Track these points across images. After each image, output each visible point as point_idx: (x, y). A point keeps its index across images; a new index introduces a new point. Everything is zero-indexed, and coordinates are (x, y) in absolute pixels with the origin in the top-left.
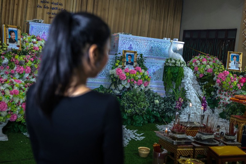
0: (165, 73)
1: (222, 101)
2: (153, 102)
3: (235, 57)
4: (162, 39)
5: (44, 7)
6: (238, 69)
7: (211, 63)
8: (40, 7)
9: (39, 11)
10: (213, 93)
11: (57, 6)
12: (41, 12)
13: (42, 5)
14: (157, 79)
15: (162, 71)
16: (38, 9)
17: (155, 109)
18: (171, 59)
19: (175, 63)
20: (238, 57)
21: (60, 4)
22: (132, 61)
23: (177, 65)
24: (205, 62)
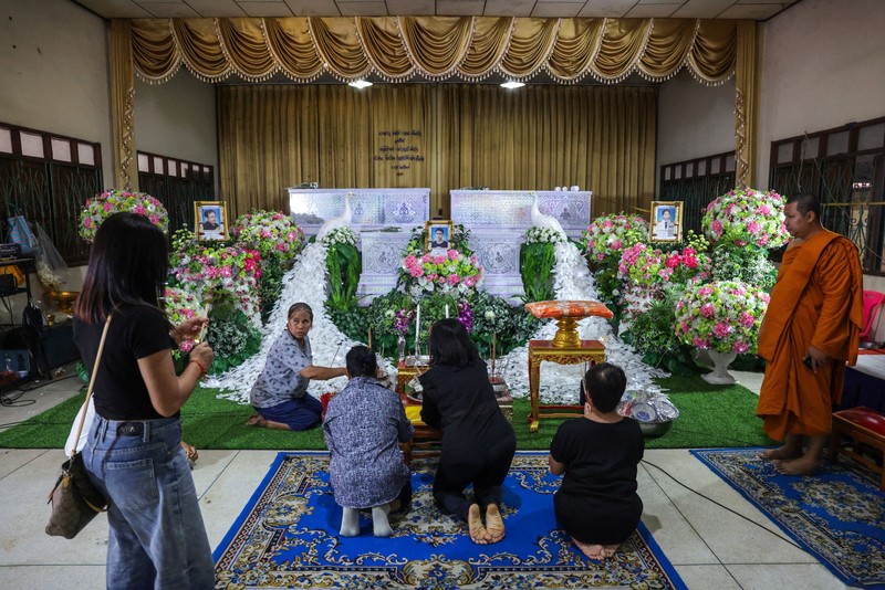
0: (522, 258)
1: (630, 307)
2: (483, 316)
3: (667, 213)
4: (550, 190)
5: (387, 158)
6: (674, 238)
7: (620, 230)
8: (380, 158)
9: (379, 166)
10: (615, 292)
11: (407, 153)
12: (382, 167)
13: (382, 155)
14: (508, 270)
15: (517, 254)
16: (376, 162)
17: (486, 328)
18: (535, 228)
19: (539, 236)
20: (672, 212)
21: (412, 149)
22: (444, 239)
23: (542, 239)
24: (607, 230)
